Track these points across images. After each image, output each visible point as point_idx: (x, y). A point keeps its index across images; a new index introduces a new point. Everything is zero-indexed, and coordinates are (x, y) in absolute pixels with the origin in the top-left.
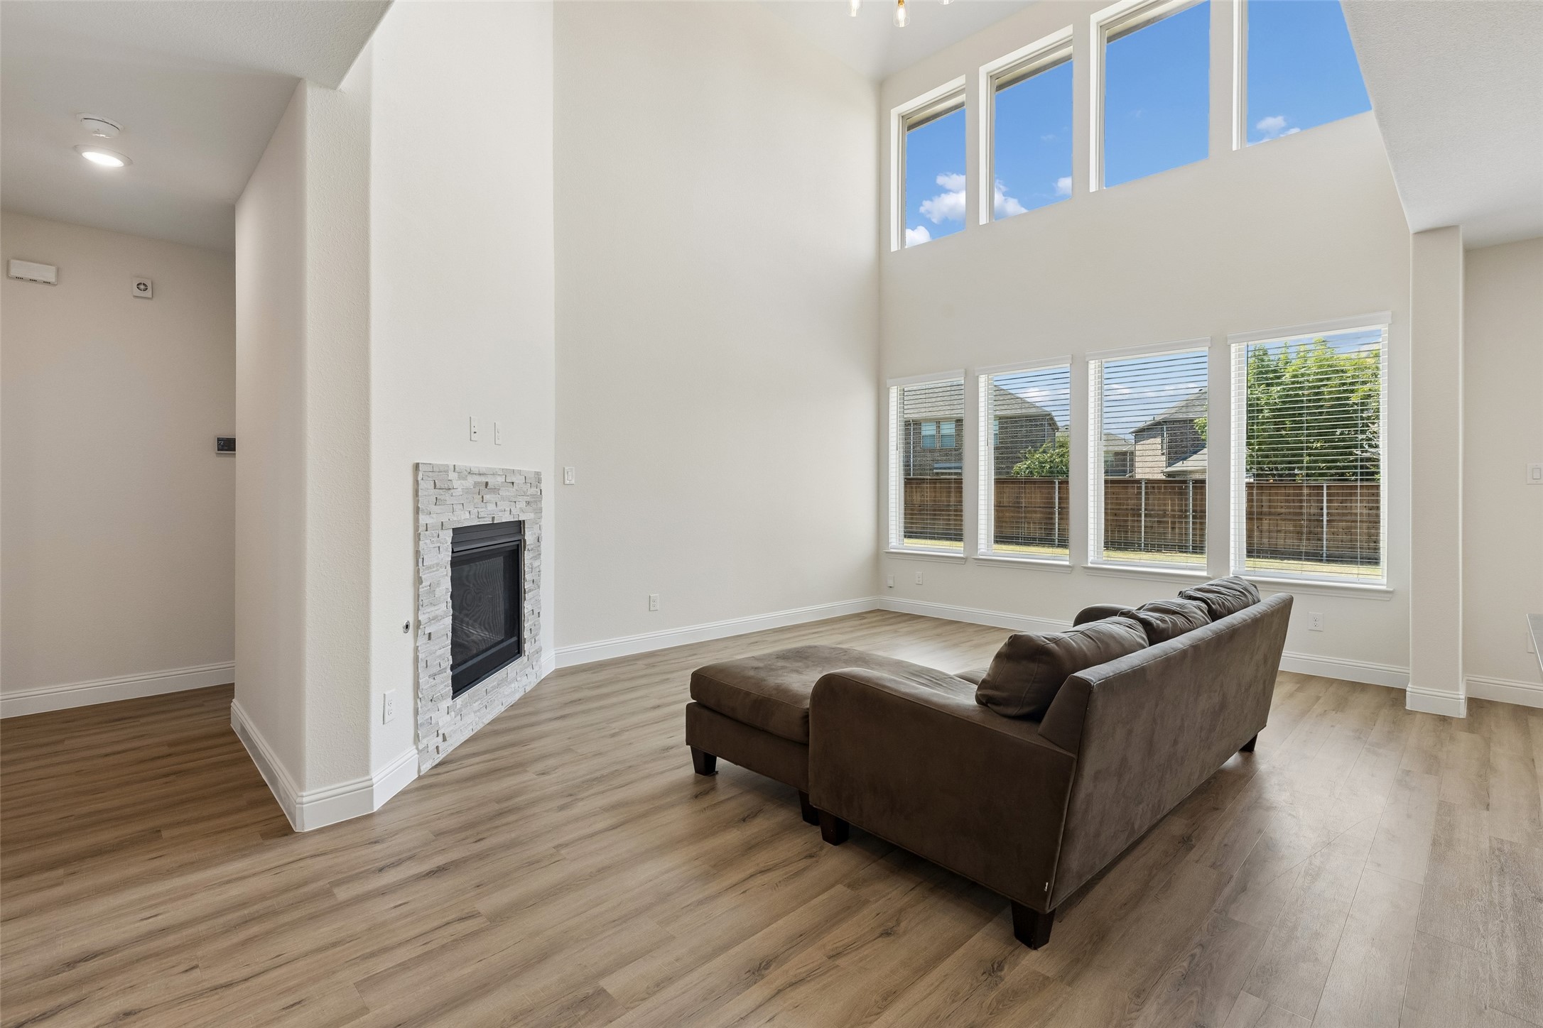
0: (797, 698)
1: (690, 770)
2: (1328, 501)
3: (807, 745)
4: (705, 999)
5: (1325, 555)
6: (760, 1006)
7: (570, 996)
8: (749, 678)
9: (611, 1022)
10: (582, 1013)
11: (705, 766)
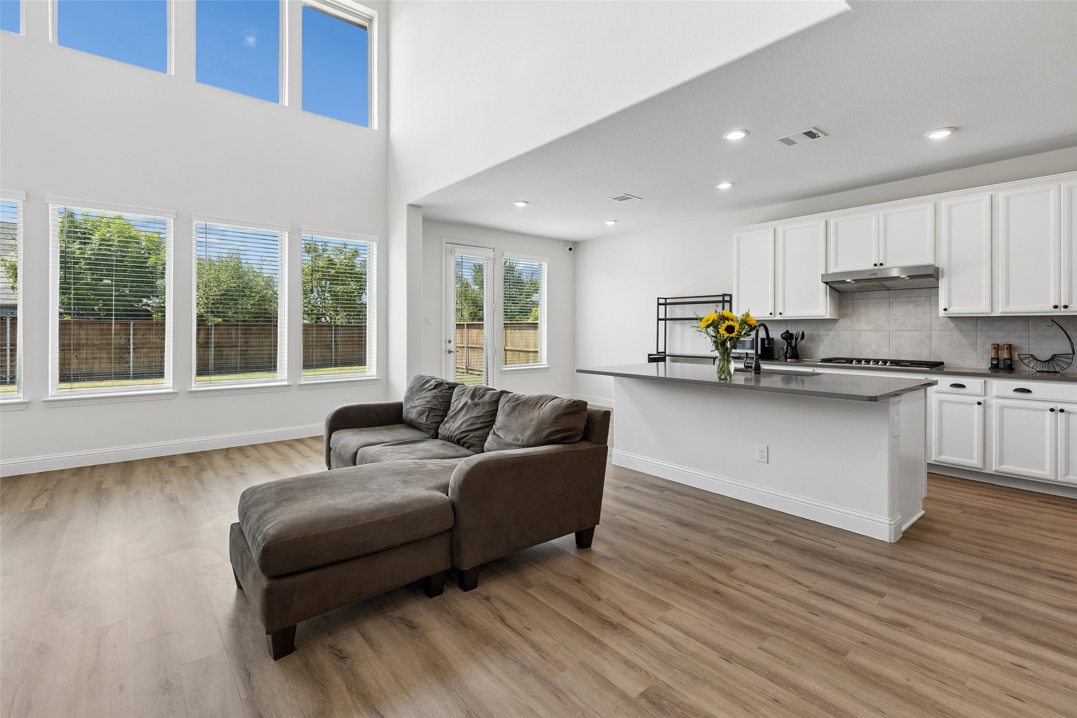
2: (134, 334)
4: (642, 646)
5: (131, 373)
6: (643, 626)
7: (651, 712)
9: (670, 686)
10: (665, 702)
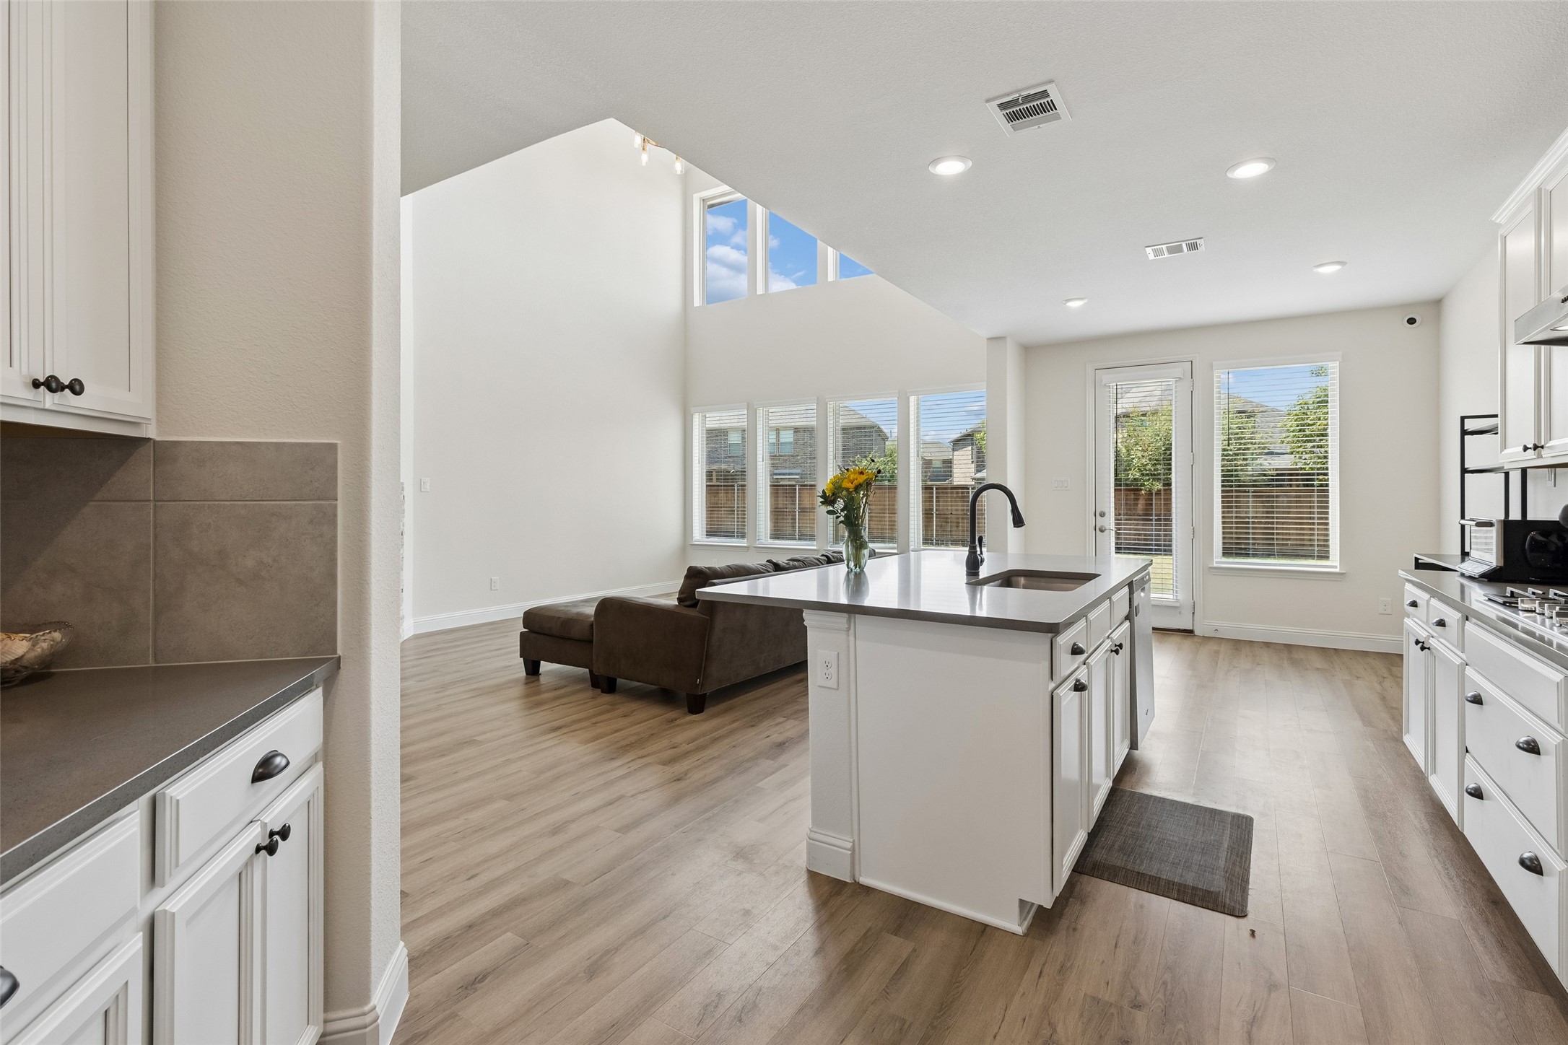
0: (588, 616)
1: (525, 674)
3: (591, 642)
8: (562, 610)
11: (532, 669)
